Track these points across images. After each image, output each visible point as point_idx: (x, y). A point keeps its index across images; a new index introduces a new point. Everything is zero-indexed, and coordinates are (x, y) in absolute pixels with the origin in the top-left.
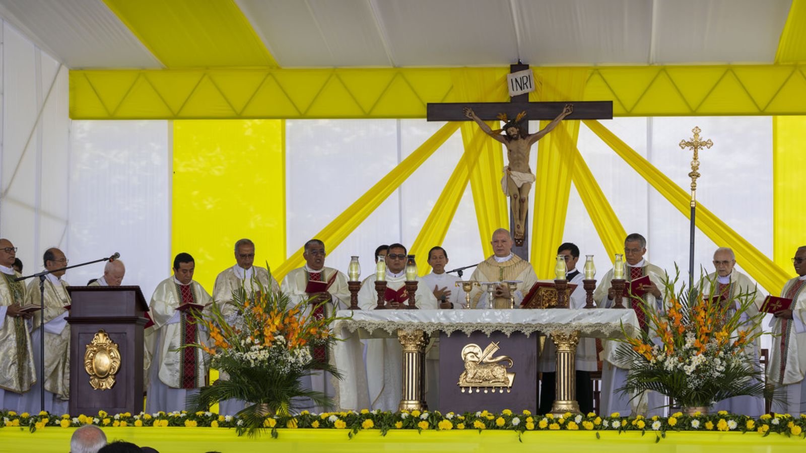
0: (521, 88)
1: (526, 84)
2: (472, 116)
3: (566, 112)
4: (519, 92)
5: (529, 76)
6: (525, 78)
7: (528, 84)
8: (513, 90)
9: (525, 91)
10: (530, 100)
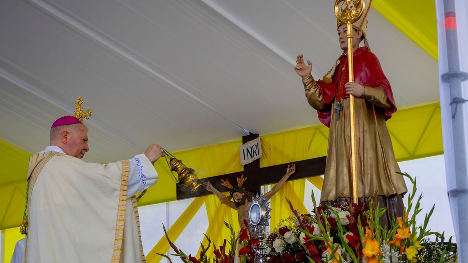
0: (252, 156)
1: (255, 152)
2: (210, 189)
3: (289, 172)
4: (250, 160)
5: (258, 144)
6: (255, 147)
7: (257, 152)
8: (245, 159)
9: (255, 158)
10: (262, 166)
